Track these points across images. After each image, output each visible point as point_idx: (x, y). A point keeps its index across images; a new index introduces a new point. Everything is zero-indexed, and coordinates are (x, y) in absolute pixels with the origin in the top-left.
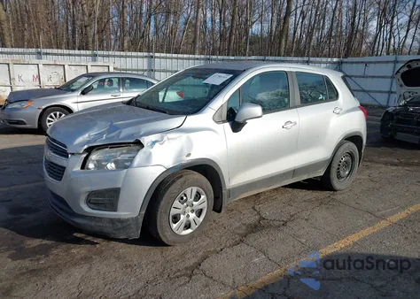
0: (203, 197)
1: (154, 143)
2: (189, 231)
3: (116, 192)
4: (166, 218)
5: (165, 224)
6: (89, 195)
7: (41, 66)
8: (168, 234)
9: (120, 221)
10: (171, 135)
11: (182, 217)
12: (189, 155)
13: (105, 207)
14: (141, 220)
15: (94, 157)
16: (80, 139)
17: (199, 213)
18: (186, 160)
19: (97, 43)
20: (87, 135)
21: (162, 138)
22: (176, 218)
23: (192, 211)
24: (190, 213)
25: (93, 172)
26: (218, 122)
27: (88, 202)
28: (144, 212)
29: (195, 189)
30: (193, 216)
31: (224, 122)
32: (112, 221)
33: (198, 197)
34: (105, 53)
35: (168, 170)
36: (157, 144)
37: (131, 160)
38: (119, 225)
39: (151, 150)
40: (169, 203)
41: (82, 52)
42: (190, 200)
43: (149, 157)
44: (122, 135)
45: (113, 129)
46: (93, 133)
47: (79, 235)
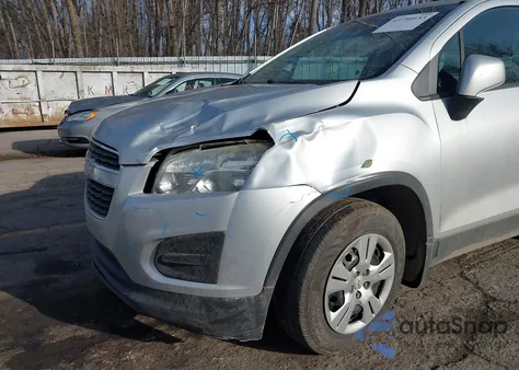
0: (387, 255)
1: (295, 136)
2: (359, 325)
3: (216, 240)
4: (318, 301)
5: (317, 312)
6: (158, 247)
7: (115, 74)
8: (321, 333)
9: (222, 303)
10: (329, 122)
11: (347, 296)
12: (368, 163)
13: (192, 273)
14: (266, 304)
15: (170, 166)
16: (145, 136)
17: (378, 288)
18: (362, 174)
19: (184, 50)
20: (157, 128)
21: (311, 126)
22: (336, 300)
23: (367, 285)
24: (362, 290)
25: (167, 198)
26: (421, 98)
27: (158, 261)
28: (272, 287)
29: (374, 238)
30: (367, 293)
31: (432, 97)
32: (207, 303)
33: (379, 254)
34: (195, 58)
35: (324, 195)
36: (300, 139)
37: (248, 174)
38: (222, 314)
39: (289, 152)
40: (324, 269)
41: (167, 59)
42: (365, 261)
43: (283, 168)
44: (228, 124)
45: (208, 112)
46: (170, 123)
47: (143, 320)
